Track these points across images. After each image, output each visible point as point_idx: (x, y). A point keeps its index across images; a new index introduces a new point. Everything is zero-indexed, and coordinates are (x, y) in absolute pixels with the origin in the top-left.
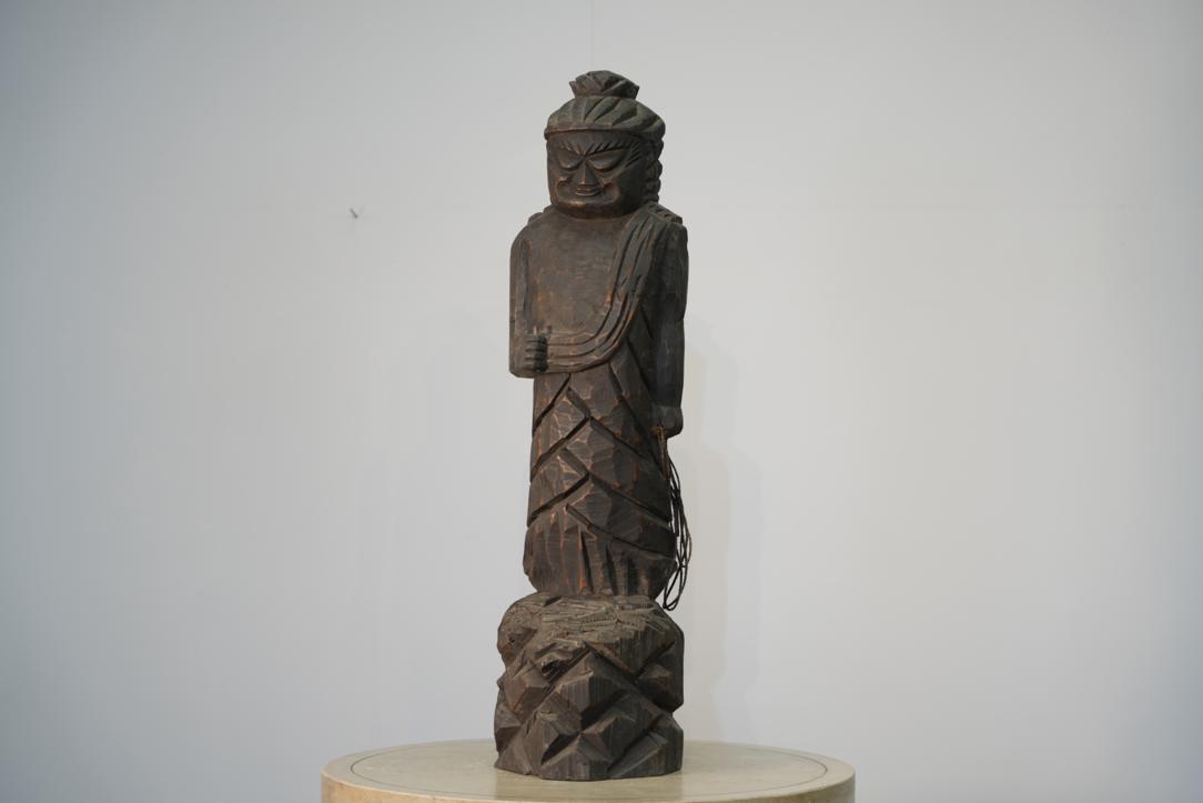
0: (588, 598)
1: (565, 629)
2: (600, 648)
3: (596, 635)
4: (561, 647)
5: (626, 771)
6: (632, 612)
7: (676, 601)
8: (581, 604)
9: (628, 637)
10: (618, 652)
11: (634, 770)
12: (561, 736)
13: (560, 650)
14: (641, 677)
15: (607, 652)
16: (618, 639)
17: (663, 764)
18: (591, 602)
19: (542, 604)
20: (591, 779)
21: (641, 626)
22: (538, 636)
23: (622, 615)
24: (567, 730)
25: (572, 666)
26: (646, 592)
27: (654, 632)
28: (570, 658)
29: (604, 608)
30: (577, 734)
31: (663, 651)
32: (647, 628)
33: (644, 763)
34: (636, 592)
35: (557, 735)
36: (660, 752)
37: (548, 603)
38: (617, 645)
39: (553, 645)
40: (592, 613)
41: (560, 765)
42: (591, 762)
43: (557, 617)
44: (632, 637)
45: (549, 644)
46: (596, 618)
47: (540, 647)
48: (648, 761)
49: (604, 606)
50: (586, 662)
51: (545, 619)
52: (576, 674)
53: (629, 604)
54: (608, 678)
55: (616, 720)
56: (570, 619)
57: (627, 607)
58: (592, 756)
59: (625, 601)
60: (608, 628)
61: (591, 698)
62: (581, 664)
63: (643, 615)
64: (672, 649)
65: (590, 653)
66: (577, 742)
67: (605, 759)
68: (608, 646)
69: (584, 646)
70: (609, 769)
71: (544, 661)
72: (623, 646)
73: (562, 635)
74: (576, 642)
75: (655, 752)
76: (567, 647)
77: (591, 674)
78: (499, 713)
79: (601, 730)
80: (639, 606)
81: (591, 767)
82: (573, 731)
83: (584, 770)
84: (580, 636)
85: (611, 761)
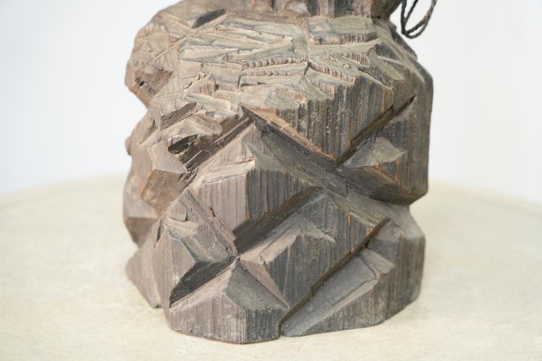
0: (266, 17)
1: (212, 77)
2: (270, 118)
3: (264, 92)
4: (203, 112)
5: (315, 321)
6: (336, 49)
7: (424, 22)
8: (252, 27)
9: (323, 98)
10: (304, 124)
11: (329, 320)
12: (200, 265)
13: (201, 117)
14: (349, 162)
15: (284, 126)
16: (304, 102)
17: (382, 304)
18: (271, 26)
19: (192, 23)
20: (250, 339)
21: (348, 80)
22: (174, 84)
23: (316, 54)
24: (211, 253)
25: (223, 144)
26: (368, 10)
27: (373, 86)
28: (218, 131)
29: (288, 40)
30: (230, 260)
31: (390, 118)
32: (361, 81)
33: (348, 308)
34: (350, 10)
35: (193, 262)
36: (378, 288)
37: (202, 20)
38: (301, 112)
39: (190, 107)
40: (267, 47)
41: (198, 311)
42: (249, 312)
43: (207, 51)
44: (331, 98)
45: (183, 104)
46: (271, 59)
47: (170, 108)
48: (354, 305)
49: (292, 32)
50: (244, 139)
51: (187, 53)
52: (227, 160)
53: (333, 32)
54: (283, 170)
55: (298, 238)
56: (227, 57)
57: (327, 39)
58: (253, 301)
59: (328, 28)
60: (288, 80)
61: (250, 208)
62: (237, 142)
63: (354, 56)
64: (406, 114)
65: (253, 126)
66: (227, 274)
67: (277, 306)
68: (285, 115)
69: (241, 114)
70: (283, 321)
71: (175, 133)
72: (314, 114)
73: (206, 89)
74: (228, 105)
75: (369, 287)
76: (213, 114)
77: (252, 165)
78: (129, 191)
79: (270, 258)
80: (351, 38)
81: (249, 320)
82: (224, 256)
83: (237, 326)
84: (237, 93)
85: (287, 310)
